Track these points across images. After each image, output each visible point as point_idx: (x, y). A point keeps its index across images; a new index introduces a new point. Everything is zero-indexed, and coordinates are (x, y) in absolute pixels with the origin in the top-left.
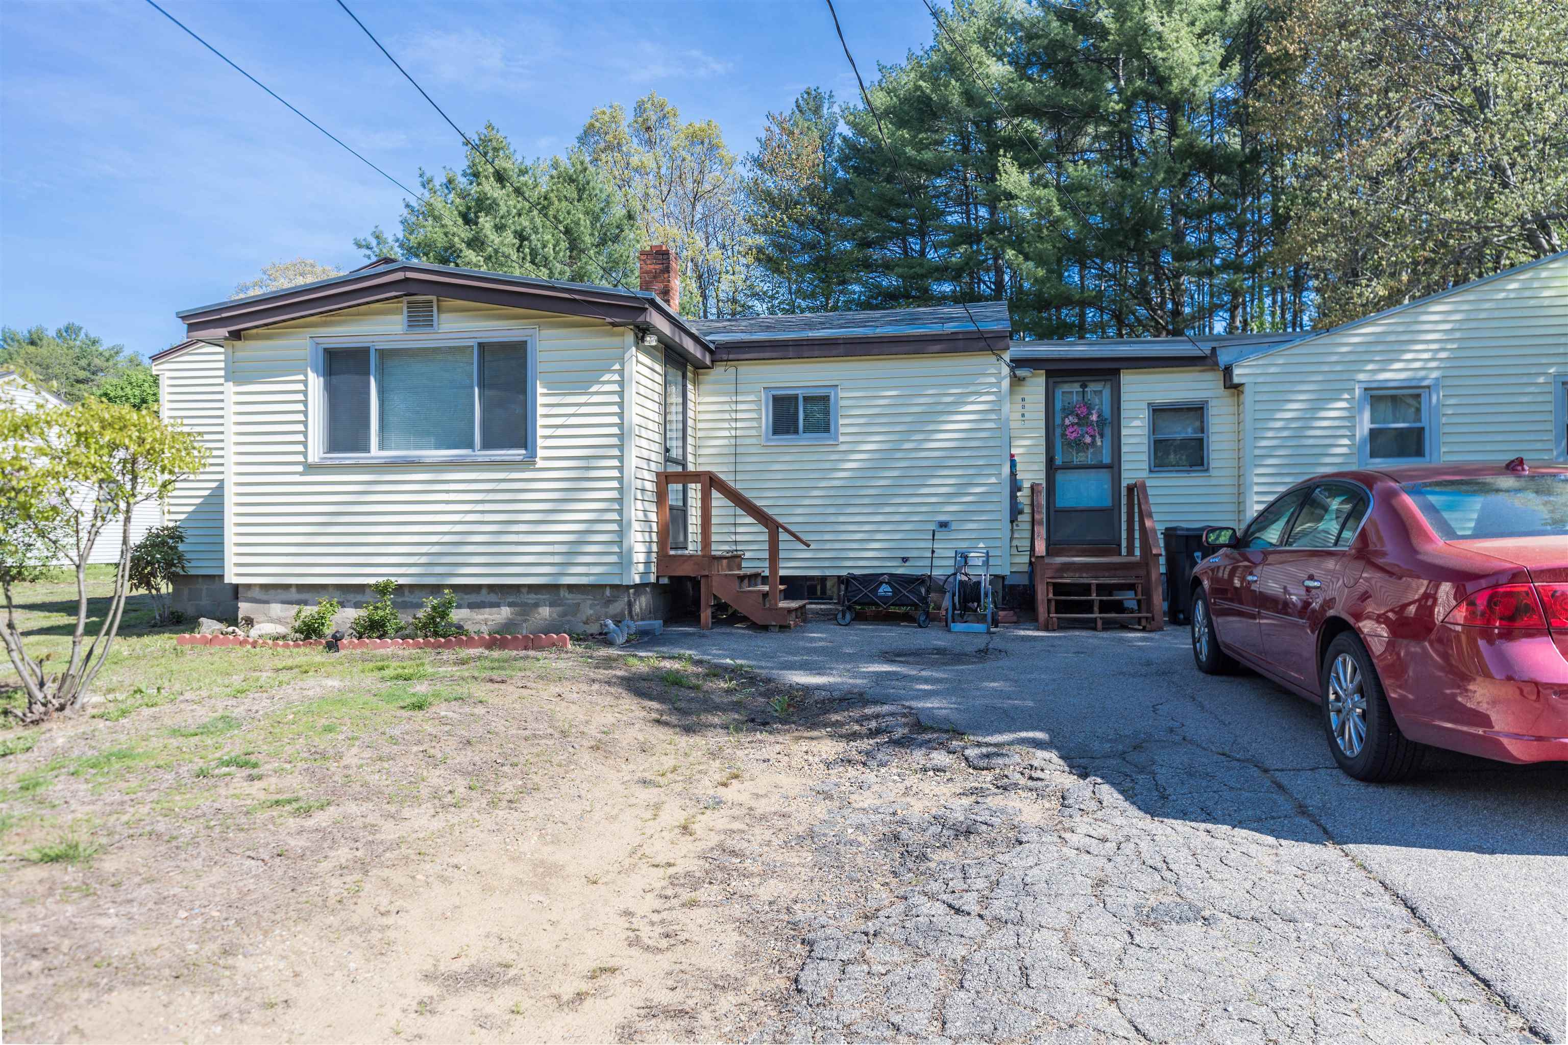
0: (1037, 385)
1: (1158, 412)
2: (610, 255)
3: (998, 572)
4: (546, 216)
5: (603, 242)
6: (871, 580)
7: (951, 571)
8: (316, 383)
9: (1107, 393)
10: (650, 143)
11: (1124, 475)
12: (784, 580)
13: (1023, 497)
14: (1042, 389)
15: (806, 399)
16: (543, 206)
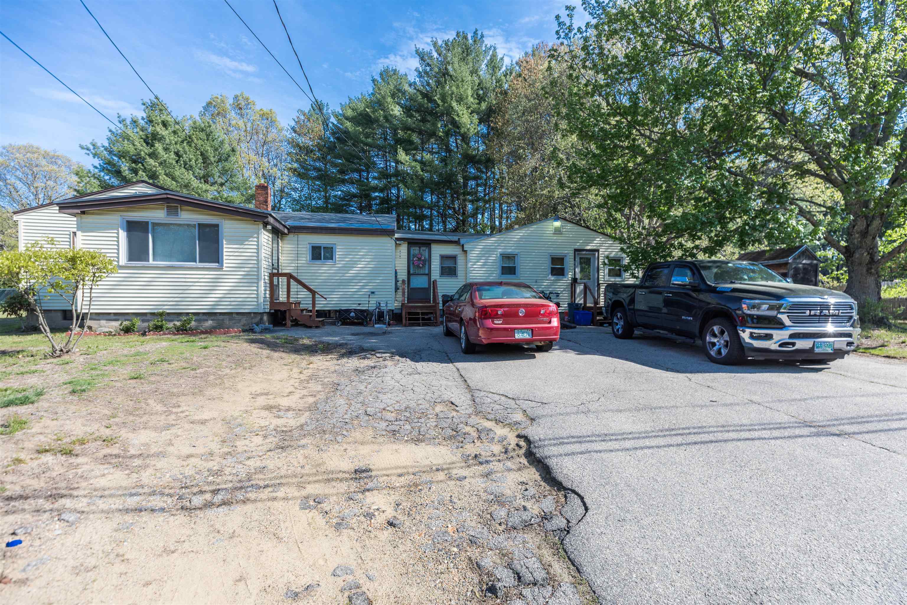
0: (404, 248)
1: (443, 258)
2: (223, 167)
3: (391, 308)
4: (190, 146)
5: (220, 160)
6: (348, 311)
7: (374, 308)
8: (123, 235)
9: (427, 250)
10: (242, 115)
11: (432, 277)
12: (317, 311)
13: (399, 284)
14: (406, 248)
15: (324, 248)
16: (189, 140)
